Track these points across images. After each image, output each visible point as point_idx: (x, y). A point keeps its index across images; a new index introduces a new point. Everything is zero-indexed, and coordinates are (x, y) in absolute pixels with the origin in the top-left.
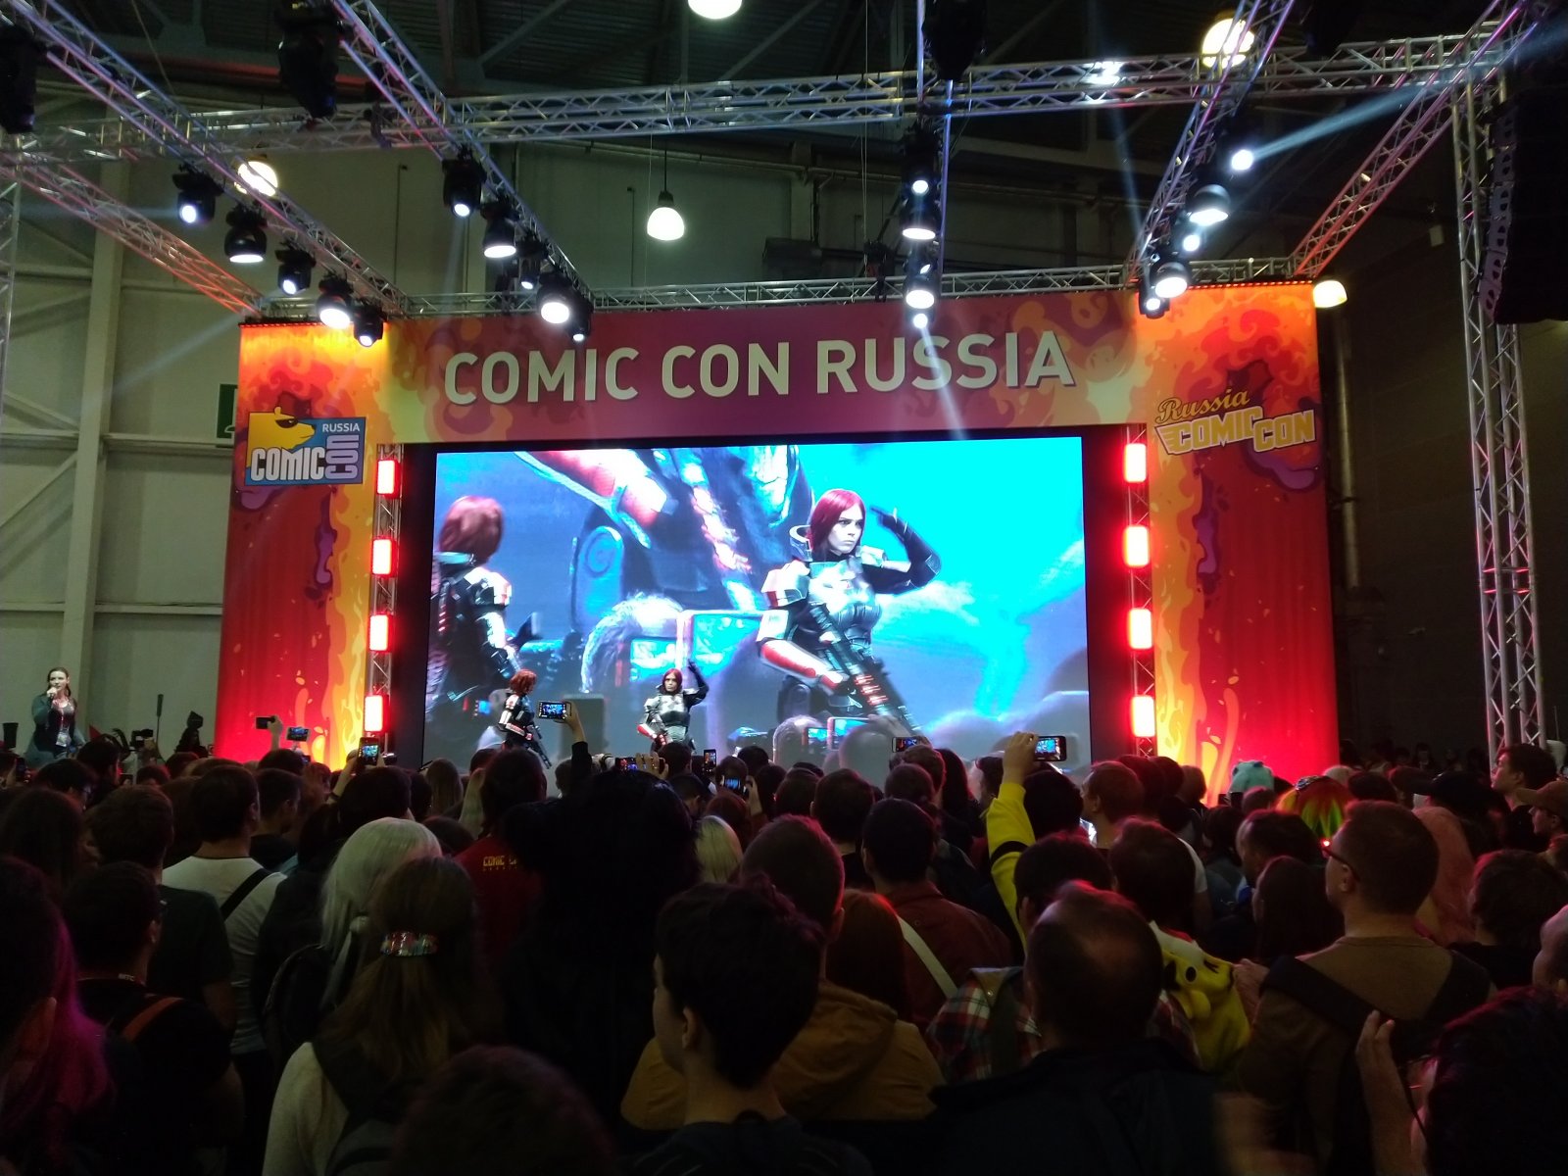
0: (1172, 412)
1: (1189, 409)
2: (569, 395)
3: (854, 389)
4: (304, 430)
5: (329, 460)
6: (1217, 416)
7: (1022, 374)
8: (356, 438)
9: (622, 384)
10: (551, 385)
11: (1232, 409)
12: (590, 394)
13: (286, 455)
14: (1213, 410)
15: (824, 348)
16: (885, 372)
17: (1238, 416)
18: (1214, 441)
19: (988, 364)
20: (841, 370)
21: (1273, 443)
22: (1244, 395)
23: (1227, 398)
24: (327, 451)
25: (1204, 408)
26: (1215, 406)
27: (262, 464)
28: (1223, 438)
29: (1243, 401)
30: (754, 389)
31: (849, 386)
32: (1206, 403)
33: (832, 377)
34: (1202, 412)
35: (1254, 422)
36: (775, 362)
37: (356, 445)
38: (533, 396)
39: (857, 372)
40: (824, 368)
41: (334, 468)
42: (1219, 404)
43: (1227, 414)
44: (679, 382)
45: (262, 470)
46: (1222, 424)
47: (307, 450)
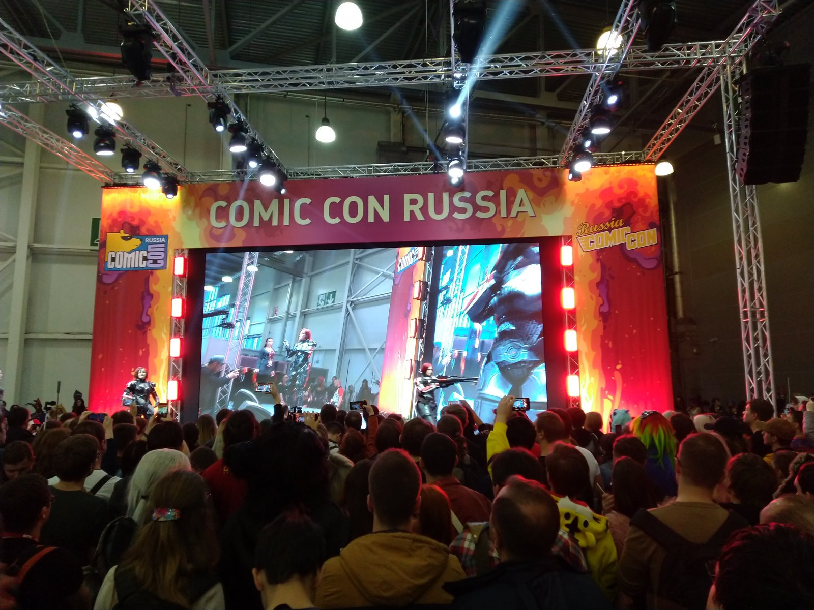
0: (585, 230)
1: (593, 228)
2: (275, 223)
3: (423, 219)
4: (136, 242)
5: (149, 257)
6: (608, 232)
7: (509, 211)
8: (163, 245)
9: (303, 216)
10: (266, 218)
11: (615, 228)
12: (286, 222)
13: (126, 255)
14: (606, 228)
15: (407, 197)
16: (438, 210)
17: (618, 231)
18: (607, 244)
19: (491, 205)
20: (416, 209)
21: (636, 245)
22: (621, 221)
23: (613, 222)
24: (148, 252)
25: (601, 228)
26: (607, 226)
27: (113, 259)
28: (611, 242)
29: (621, 224)
30: (371, 219)
31: (420, 217)
32: (602, 225)
33: (412, 212)
34: (600, 230)
35: (626, 234)
36: (382, 205)
37: (163, 249)
38: (256, 223)
39: (424, 210)
40: (407, 208)
41: (151, 261)
42: (609, 225)
43: (612, 230)
44: (332, 216)
45: (113, 263)
46: (610, 235)
47: (137, 252)
